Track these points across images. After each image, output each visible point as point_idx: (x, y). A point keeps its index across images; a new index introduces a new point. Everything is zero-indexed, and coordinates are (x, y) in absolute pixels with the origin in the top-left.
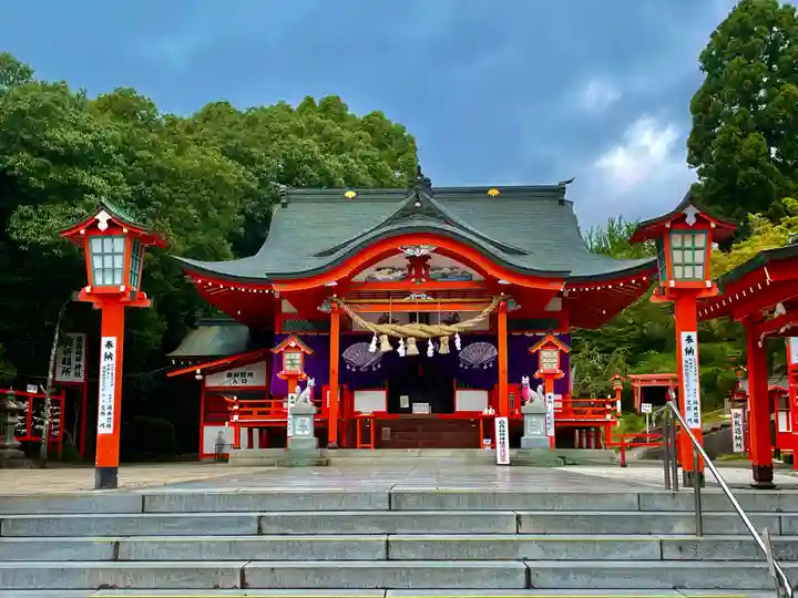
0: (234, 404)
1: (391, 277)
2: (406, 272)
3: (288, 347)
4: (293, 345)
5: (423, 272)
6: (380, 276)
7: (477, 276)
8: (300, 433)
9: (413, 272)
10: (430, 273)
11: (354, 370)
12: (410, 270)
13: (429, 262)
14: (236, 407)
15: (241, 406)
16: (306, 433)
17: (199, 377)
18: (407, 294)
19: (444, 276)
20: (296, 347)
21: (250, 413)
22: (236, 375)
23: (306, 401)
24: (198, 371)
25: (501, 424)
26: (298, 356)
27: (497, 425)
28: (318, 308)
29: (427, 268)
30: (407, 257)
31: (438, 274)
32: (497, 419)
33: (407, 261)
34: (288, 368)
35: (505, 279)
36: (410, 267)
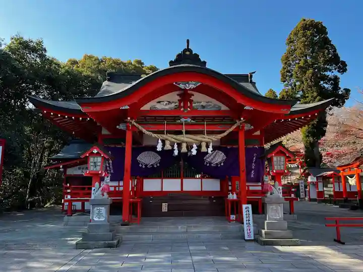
1: (167, 107)
2: (177, 104)
3: (92, 154)
4: (95, 151)
5: (189, 104)
6: (159, 107)
7: (224, 108)
9: (182, 104)
10: (193, 105)
11: (144, 167)
12: (180, 104)
13: (192, 98)
14: (69, 190)
16: (102, 219)
17: (62, 170)
19: (203, 107)
20: (98, 153)
21: (78, 194)
22: (83, 169)
23: (103, 195)
24: (61, 167)
25: (247, 209)
26: (99, 159)
27: (244, 210)
28: (117, 127)
29: (191, 101)
30: (178, 95)
31: (199, 106)
32: (244, 206)
33: (178, 98)
34: (92, 168)
35: (249, 106)
36: (180, 101)
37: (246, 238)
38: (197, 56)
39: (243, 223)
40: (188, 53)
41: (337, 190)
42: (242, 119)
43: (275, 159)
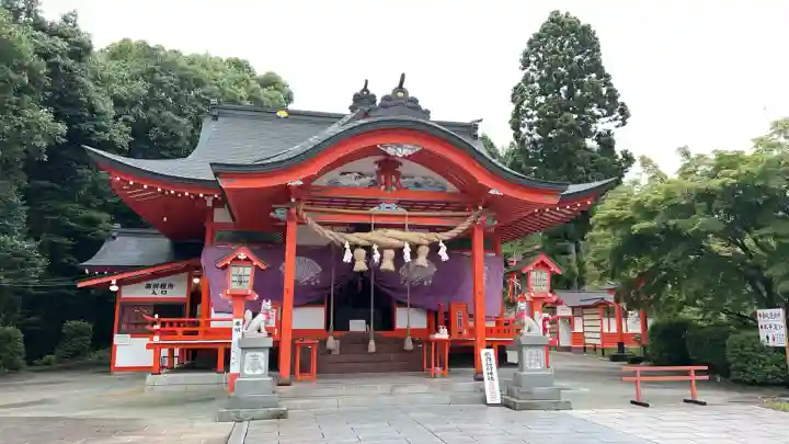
0: (155, 323)
1: (357, 183)
2: (374, 178)
3: (237, 259)
4: (242, 256)
5: (394, 179)
6: (346, 181)
7: (451, 188)
8: (250, 372)
9: (383, 179)
10: (401, 181)
12: (379, 178)
13: (400, 169)
14: (157, 327)
15: (163, 324)
16: (259, 372)
17: (114, 288)
18: (376, 203)
19: (417, 185)
20: (247, 260)
21: (174, 333)
22: (156, 286)
23: (259, 331)
24: (114, 282)
25: (487, 357)
26: (248, 271)
27: (483, 358)
28: (271, 214)
29: (398, 175)
30: (376, 162)
31: (410, 182)
32: (483, 352)
33: (376, 167)
34: (234, 286)
35: (497, 188)
36: (379, 173)
37: (489, 401)
38: (415, 101)
39: (482, 379)
40: (400, 94)
41: (606, 330)
42: (481, 208)
43: (533, 274)
